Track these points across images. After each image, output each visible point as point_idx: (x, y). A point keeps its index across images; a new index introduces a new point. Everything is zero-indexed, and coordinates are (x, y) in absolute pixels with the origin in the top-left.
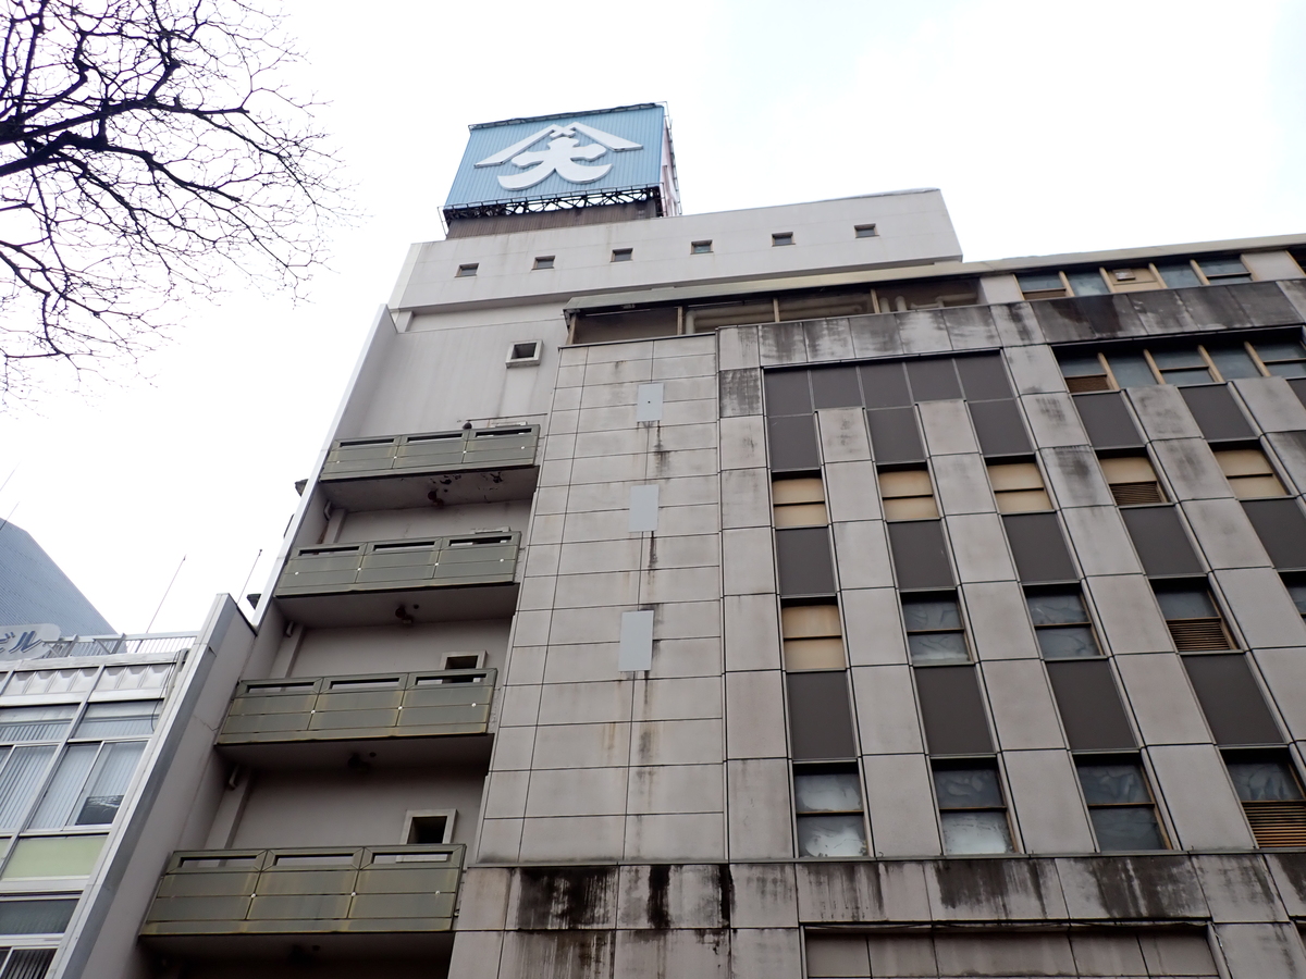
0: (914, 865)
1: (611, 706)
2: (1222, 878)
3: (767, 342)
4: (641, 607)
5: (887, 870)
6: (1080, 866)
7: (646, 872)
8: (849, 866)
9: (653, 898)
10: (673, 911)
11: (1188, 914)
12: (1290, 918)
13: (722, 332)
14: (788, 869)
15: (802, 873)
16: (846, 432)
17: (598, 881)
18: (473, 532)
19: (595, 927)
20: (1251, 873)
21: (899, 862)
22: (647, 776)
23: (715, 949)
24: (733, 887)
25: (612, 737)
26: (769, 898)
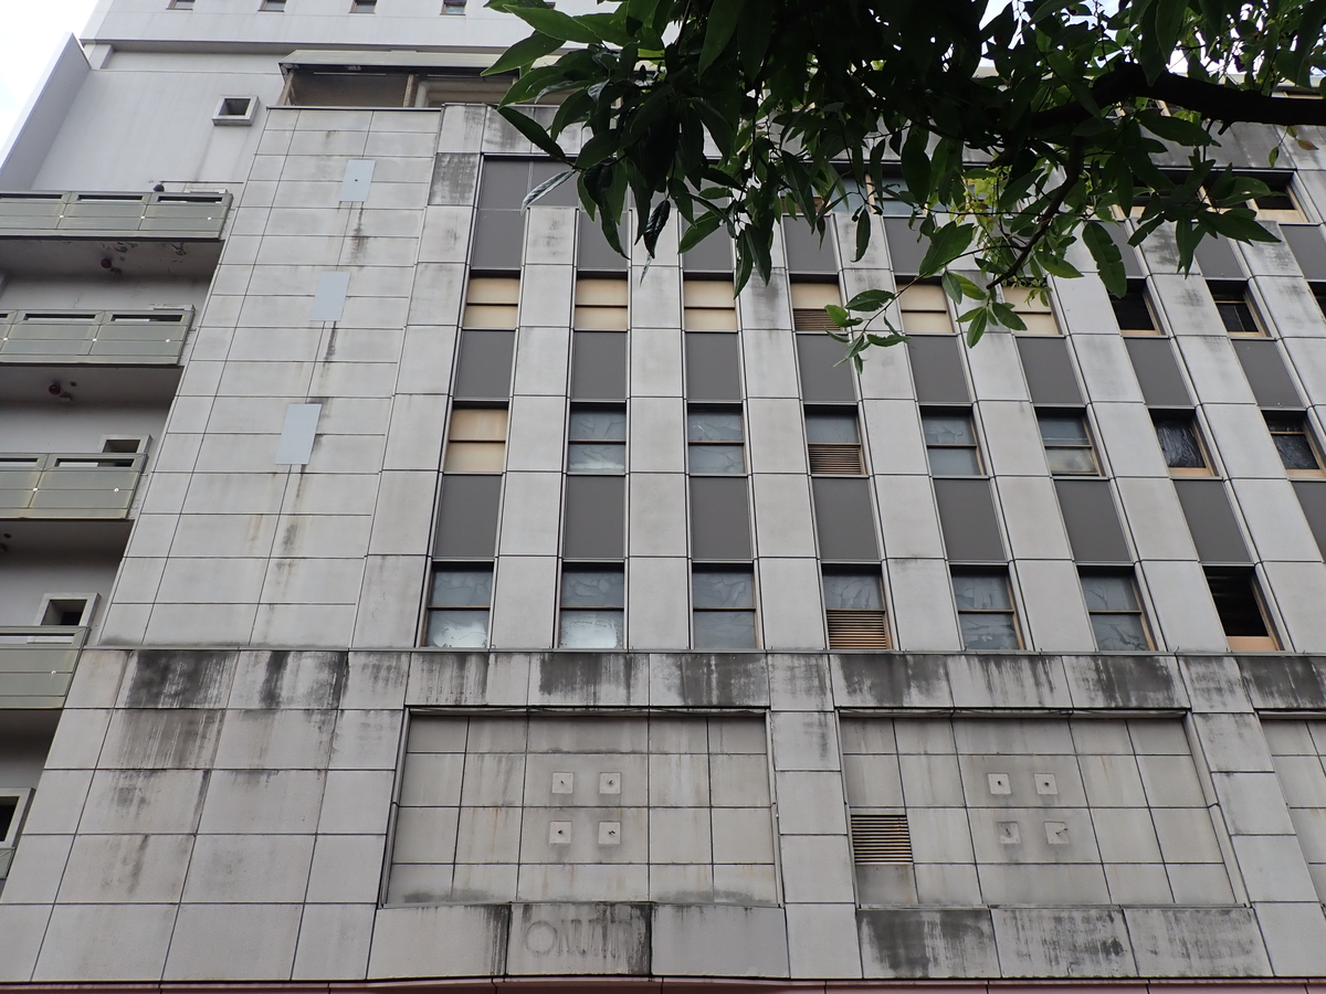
0: (522, 656)
1: (261, 498)
2: (789, 673)
3: (494, 125)
4: (309, 400)
5: (496, 661)
6: (670, 661)
7: (266, 656)
8: (462, 656)
9: (268, 681)
10: (284, 693)
11: (752, 704)
12: (835, 708)
13: (448, 109)
14: (404, 658)
15: (417, 662)
16: (555, 233)
17: (217, 663)
18: (151, 308)
19: (207, 706)
20: (814, 670)
21: (509, 653)
22: (287, 567)
23: (320, 728)
24: (348, 672)
25: (258, 528)
26: (381, 683)
